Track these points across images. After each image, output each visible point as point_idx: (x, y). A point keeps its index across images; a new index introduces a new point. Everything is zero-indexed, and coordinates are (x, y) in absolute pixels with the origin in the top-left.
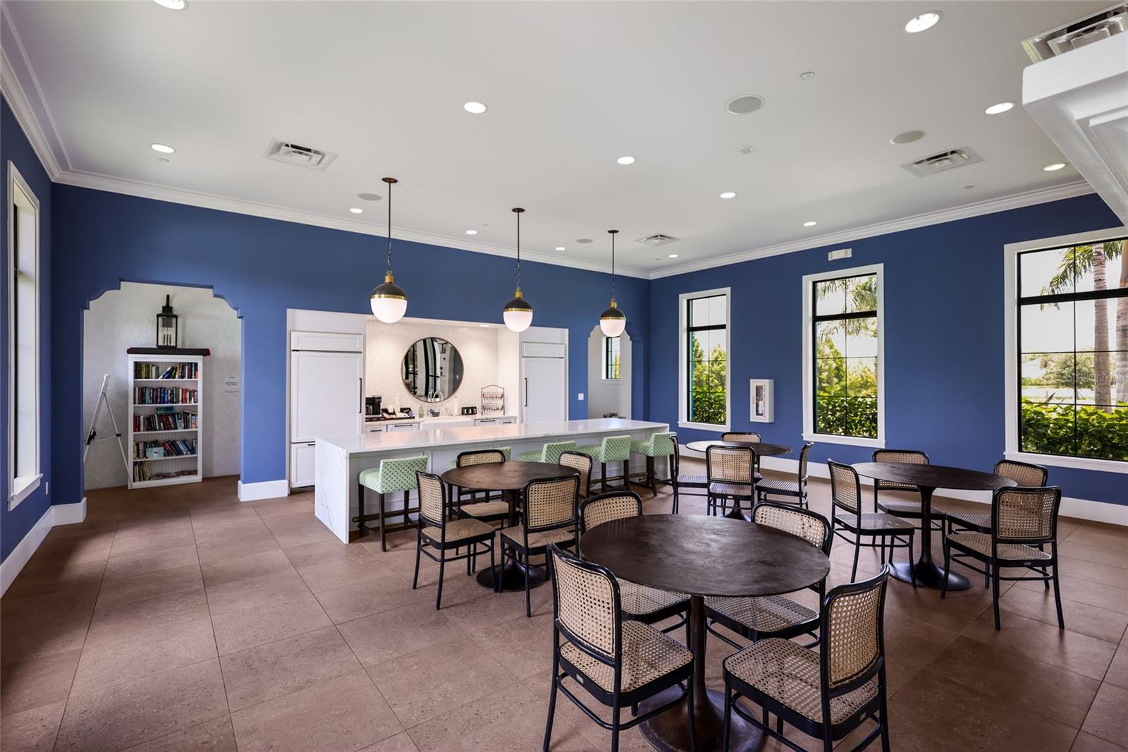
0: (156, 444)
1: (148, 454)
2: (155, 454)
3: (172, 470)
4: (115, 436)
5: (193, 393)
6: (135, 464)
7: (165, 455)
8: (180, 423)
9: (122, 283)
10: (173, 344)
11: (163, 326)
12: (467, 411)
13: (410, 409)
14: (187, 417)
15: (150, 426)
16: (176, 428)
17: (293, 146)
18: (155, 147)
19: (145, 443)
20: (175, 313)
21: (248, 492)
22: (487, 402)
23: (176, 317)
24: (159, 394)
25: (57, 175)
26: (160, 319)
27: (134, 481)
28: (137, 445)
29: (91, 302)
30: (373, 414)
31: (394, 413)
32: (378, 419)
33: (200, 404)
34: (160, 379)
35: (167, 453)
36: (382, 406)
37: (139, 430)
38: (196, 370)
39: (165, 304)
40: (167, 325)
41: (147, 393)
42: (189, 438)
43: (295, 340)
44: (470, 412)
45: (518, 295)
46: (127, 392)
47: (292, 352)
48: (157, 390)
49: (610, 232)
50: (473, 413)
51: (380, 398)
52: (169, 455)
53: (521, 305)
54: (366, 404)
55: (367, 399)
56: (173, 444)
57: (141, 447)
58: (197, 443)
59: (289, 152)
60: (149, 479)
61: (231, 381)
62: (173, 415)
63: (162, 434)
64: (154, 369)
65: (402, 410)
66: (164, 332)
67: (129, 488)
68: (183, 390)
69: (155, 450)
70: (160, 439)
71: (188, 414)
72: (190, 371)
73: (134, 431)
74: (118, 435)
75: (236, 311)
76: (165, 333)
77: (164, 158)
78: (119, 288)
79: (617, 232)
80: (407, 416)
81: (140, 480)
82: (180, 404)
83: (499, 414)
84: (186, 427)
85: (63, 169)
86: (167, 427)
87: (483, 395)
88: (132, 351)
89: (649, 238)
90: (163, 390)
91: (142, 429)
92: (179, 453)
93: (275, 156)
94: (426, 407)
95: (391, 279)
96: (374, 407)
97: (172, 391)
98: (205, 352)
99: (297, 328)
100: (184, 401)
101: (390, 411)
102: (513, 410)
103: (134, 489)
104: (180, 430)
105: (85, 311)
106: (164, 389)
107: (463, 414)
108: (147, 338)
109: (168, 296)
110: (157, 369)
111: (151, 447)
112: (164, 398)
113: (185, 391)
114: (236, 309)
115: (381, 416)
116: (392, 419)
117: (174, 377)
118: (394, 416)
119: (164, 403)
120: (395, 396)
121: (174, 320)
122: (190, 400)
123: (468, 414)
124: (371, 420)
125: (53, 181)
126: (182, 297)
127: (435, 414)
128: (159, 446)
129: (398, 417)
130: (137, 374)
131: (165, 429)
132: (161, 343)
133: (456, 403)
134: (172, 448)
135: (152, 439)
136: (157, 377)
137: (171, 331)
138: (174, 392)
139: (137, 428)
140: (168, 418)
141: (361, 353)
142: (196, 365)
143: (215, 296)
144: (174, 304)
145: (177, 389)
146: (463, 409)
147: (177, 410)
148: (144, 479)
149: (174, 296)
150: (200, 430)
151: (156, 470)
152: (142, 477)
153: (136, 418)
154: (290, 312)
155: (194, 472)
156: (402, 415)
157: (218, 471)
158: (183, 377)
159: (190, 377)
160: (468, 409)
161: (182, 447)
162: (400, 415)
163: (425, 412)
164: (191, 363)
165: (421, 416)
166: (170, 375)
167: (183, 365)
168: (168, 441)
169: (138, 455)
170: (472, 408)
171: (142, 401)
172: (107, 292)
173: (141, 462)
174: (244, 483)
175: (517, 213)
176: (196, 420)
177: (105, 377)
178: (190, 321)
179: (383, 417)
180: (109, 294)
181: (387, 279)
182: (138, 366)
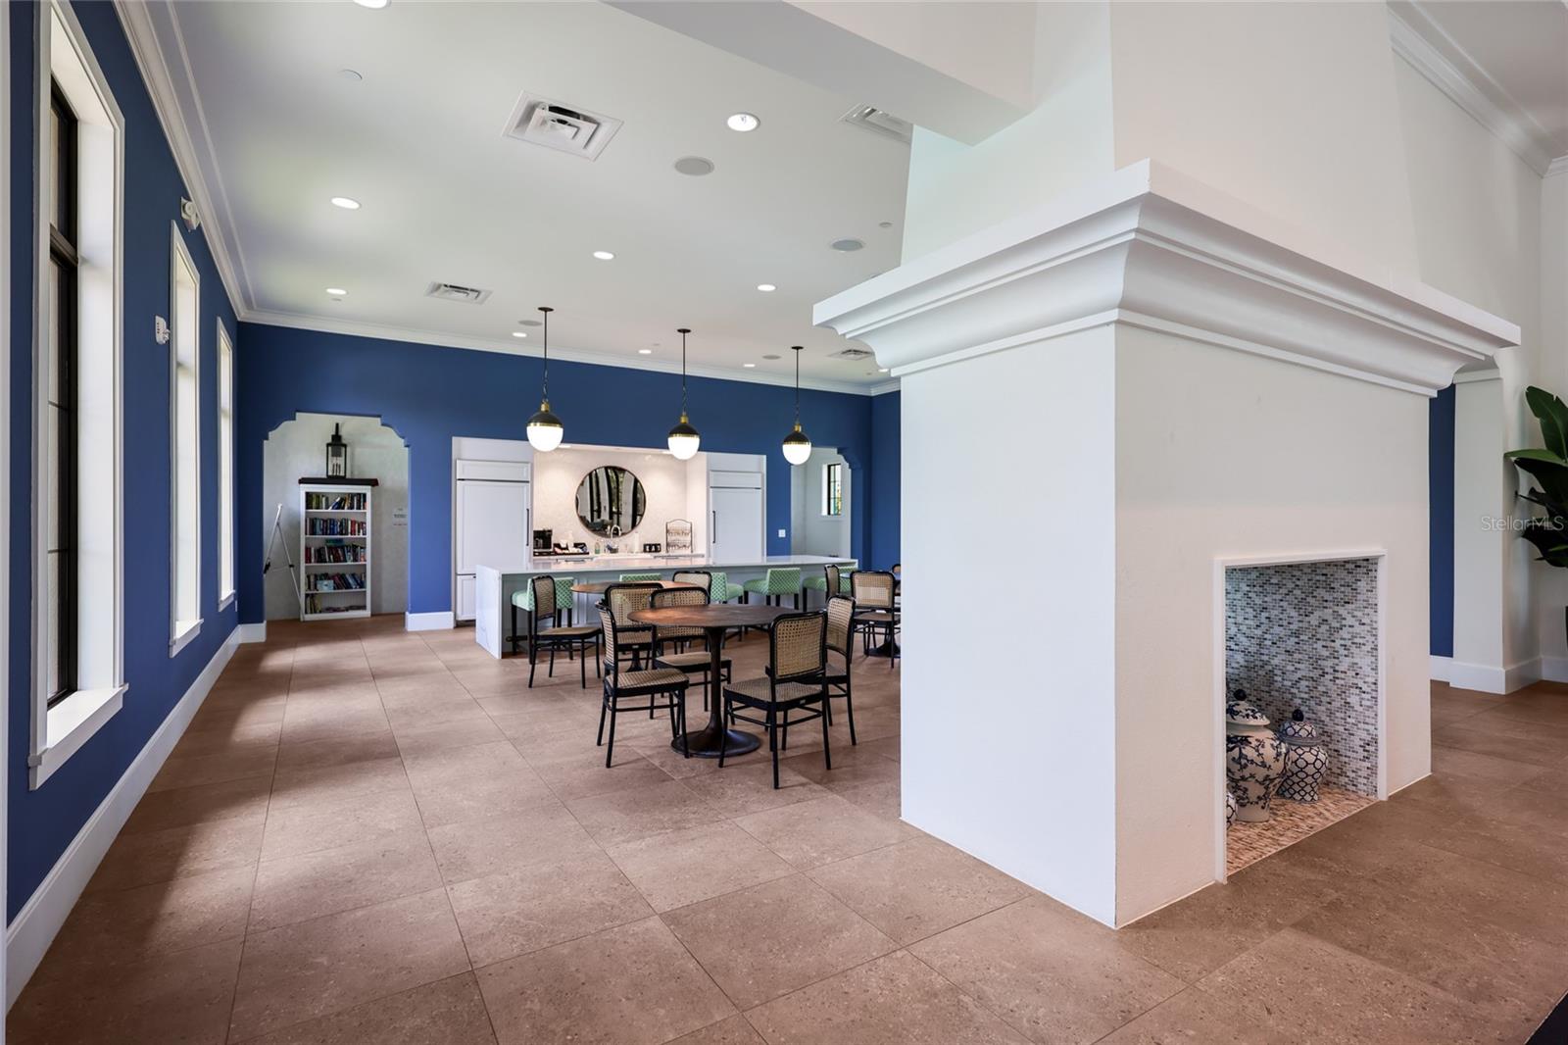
0: (326, 576)
1: (318, 586)
2: (326, 587)
3: (342, 605)
4: (288, 567)
5: (362, 525)
6: (307, 595)
7: (335, 589)
8: (349, 556)
9: (297, 414)
10: (342, 474)
11: (333, 456)
12: (650, 548)
13: (585, 545)
14: (356, 549)
15: (320, 559)
16: (346, 561)
17: (451, 287)
18: (330, 291)
19: (316, 576)
20: (344, 442)
21: (415, 621)
22: (674, 538)
23: (345, 446)
24: (329, 526)
25: (242, 314)
26: (330, 448)
27: (306, 613)
28: (308, 577)
29: (270, 433)
30: (544, 548)
31: (567, 548)
32: (549, 554)
33: (368, 537)
34: (330, 510)
35: (337, 587)
36: (554, 540)
37: (310, 562)
38: (365, 501)
39: (334, 433)
40: (336, 454)
41: (318, 523)
42: (358, 572)
43: (461, 469)
44: (653, 549)
45: (683, 420)
46: (299, 523)
47: (458, 482)
48: (326, 521)
49: (794, 348)
50: (656, 551)
51: (550, 531)
52: (338, 589)
53: (687, 431)
54: (535, 538)
55: (535, 532)
56: (342, 577)
57: (312, 580)
58: (365, 577)
59: (447, 291)
60: (320, 612)
61: (401, 513)
62: (342, 548)
63: (331, 567)
64: (324, 499)
65: (576, 545)
66: (333, 461)
67: (302, 620)
68: (352, 522)
69: (326, 582)
70: (331, 572)
71: (357, 547)
72: (359, 501)
73: (306, 562)
74: (291, 566)
75: (403, 441)
76: (335, 462)
77: (337, 299)
78: (294, 419)
79: (801, 348)
80: (581, 551)
81: (311, 613)
82: (349, 536)
83: (687, 552)
84: (355, 560)
85: (248, 309)
86: (337, 560)
87: (667, 531)
88: (303, 481)
89: (844, 353)
90: (332, 522)
91: (313, 560)
92: (348, 586)
93: (436, 294)
94: (603, 542)
95: (546, 407)
96: (543, 541)
97: (341, 523)
98: (373, 483)
99: (463, 457)
100: (353, 533)
101: (563, 546)
102: (701, 547)
103: (307, 622)
104: (349, 563)
105: (265, 442)
106: (334, 520)
107: (645, 551)
108: (318, 467)
109: (337, 425)
110: (327, 499)
111: (321, 579)
112: (333, 529)
113: (353, 523)
114: (403, 438)
115: (551, 550)
116: (564, 554)
117: (343, 508)
118: (566, 552)
119: (333, 534)
120: (569, 530)
121: (343, 449)
122: (359, 532)
123: (650, 551)
124: (541, 554)
125: (239, 319)
126: (350, 425)
127: (613, 551)
128: (329, 579)
129: (571, 552)
130: (308, 506)
131: (335, 562)
132: (330, 473)
133: (636, 539)
134: (341, 582)
135: (323, 571)
136: (327, 508)
137: (340, 461)
138: (343, 523)
139: (308, 559)
140: (338, 551)
141: (528, 482)
142: (365, 495)
143: (383, 425)
144: (343, 432)
145: (346, 520)
146: (645, 546)
147: (346, 543)
148: (315, 612)
149: (343, 424)
150: (368, 563)
151: (327, 604)
152: (314, 610)
153: (308, 550)
154: (454, 438)
155: (364, 607)
156: (576, 550)
157: (386, 608)
158: (351, 508)
159: (359, 508)
160: (650, 546)
161: (351, 581)
162: (572, 550)
163: (602, 548)
164: (359, 494)
165: (597, 552)
166: (339, 506)
167: (352, 496)
168: (338, 575)
169: (309, 588)
170: (656, 545)
171: (313, 532)
172: (286, 423)
173: (312, 595)
174: (411, 613)
175: (682, 334)
176: (365, 554)
177: (279, 507)
178: (358, 450)
179: (554, 551)
180: (285, 424)
181: (543, 408)
182: (308, 495)
